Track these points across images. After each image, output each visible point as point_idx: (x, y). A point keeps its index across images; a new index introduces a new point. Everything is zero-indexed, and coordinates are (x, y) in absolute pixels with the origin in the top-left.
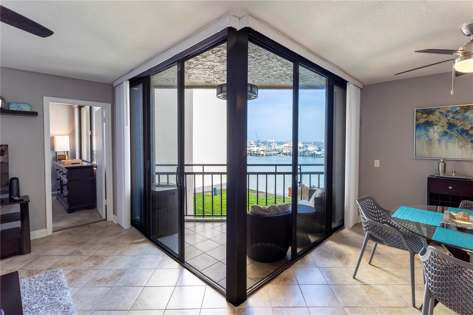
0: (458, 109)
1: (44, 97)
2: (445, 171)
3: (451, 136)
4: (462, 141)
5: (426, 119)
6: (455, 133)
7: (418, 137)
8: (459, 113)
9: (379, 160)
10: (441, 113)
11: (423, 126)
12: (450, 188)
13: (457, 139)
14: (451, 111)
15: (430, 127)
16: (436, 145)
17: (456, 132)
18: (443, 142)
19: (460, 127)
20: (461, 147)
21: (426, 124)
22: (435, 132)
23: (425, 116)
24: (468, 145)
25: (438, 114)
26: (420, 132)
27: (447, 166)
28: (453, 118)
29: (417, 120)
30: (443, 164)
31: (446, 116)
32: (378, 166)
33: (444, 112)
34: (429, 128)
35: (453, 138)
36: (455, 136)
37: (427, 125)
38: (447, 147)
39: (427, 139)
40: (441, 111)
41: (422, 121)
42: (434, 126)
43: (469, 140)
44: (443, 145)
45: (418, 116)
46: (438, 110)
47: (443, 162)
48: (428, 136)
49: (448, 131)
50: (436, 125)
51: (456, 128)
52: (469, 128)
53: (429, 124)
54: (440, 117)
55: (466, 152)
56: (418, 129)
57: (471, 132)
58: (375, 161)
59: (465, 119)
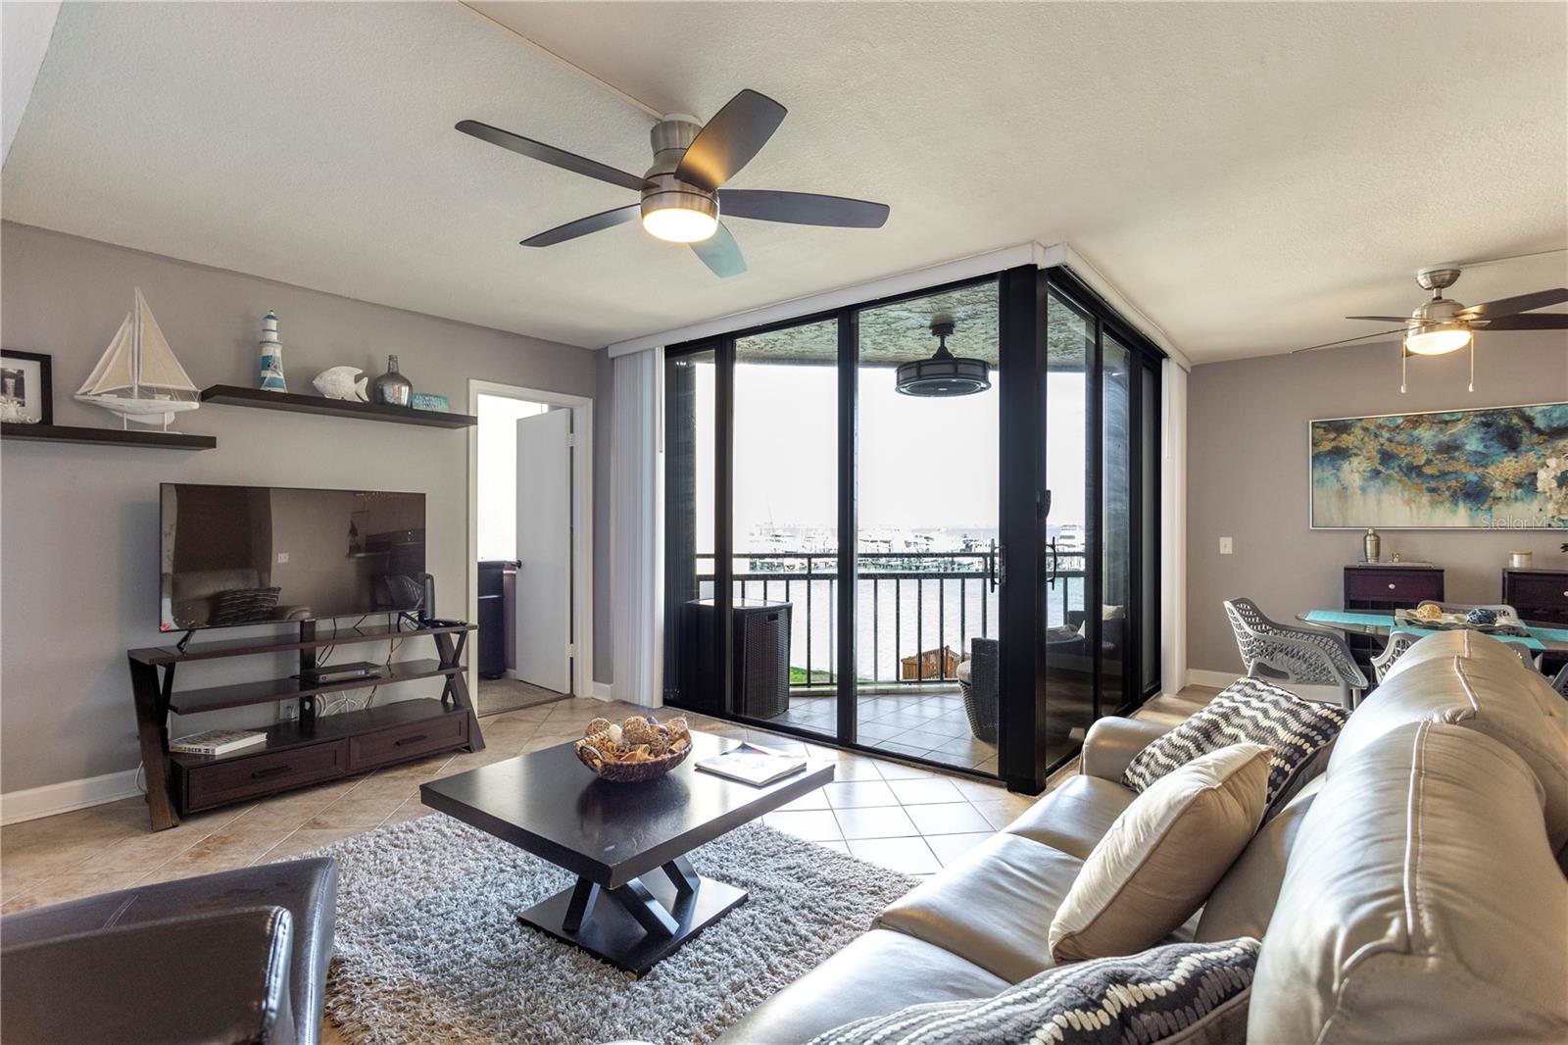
0: (1400, 421)
1: (472, 381)
2: (1378, 554)
3: (1387, 480)
4: (1409, 490)
5: (1334, 444)
6: (1394, 473)
7: (1318, 481)
8: (1402, 429)
9: (1230, 539)
10: (1366, 430)
11: (1329, 459)
12: (1392, 586)
13: (1400, 485)
14: (1385, 426)
15: (1343, 460)
16: (1357, 499)
17: (1397, 469)
18: (1372, 491)
19: (1406, 460)
20: (1409, 502)
21: (1335, 454)
22: (1353, 471)
23: (1332, 436)
24: (1421, 498)
25: (1360, 432)
26: (1323, 471)
27: (1381, 542)
28: (1390, 440)
29: (1314, 445)
30: (1373, 538)
31: (1376, 436)
32: (1230, 551)
33: (1372, 428)
34: (1342, 462)
35: (1392, 483)
36: (1394, 479)
37: (1335, 456)
38: (1379, 502)
39: (1337, 486)
40: (1365, 425)
41: (1326, 446)
42: (1351, 459)
43: (1424, 486)
44: (1372, 499)
45: (1317, 436)
46: (1359, 424)
47: (1374, 534)
48: (1339, 481)
49: (1381, 468)
50: (1356, 455)
51: (1397, 463)
52: (1423, 462)
53: (1340, 454)
54: (1362, 439)
55: (1418, 513)
56: (1317, 465)
57: (1428, 470)
58: (1222, 540)
59: (1414, 442)
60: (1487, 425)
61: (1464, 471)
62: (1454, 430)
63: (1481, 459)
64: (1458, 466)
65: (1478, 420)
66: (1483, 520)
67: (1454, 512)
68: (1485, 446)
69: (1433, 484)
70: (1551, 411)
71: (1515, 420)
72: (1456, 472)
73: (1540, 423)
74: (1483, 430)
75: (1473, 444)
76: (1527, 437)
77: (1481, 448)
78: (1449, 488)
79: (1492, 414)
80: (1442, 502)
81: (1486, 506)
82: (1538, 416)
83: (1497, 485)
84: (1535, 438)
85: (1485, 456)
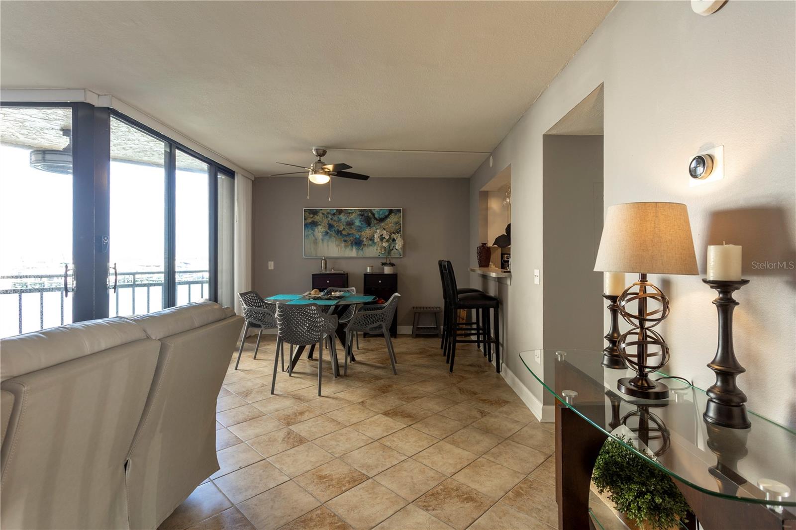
0: (335, 211)
2: (326, 268)
3: (330, 237)
4: (338, 241)
5: (312, 219)
6: (333, 233)
7: (306, 236)
8: (335, 215)
9: (273, 262)
10: (323, 214)
11: (310, 226)
12: (328, 282)
13: (335, 239)
14: (330, 213)
15: (315, 226)
16: (320, 244)
18: (325, 241)
19: (337, 228)
20: (338, 246)
21: (312, 224)
22: (319, 231)
23: (312, 216)
24: (342, 244)
25: (321, 215)
26: (308, 231)
27: (327, 263)
28: (331, 219)
29: (305, 219)
30: (324, 262)
31: (327, 217)
32: (273, 268)
33: (325, 213)
34: (315, 228)
36: (333, 236)
38: (328, 246)
39: (313, 238)
40: (323, 212)
41: (309, 220)
42: (318, 226)
43: (343, 239)
44: (325, 244)
45: (306, 216)
46: (321, 212)
47: (325, 260)
48: (314, 236)
49: (328, 231)
50: (320, 225)
51: (334, 229)
52: (342, 229)
53: (314, 224)
54: (322, 218)
55: (341, 251)
56: (306, 228)
57: (344, 233)
58: (270, 263)
59: (340, 220)
60: (362, 215)
61: (355, 233)
62: (352, 217)
63: (360, 229)
64: (353, 231)
65: (359, 213)
66: (361, 253)
67: (352, 250)
68: (361, 224)
69: (345, 239)
70: (380, 212)
71: (370, 214)
72: (352, 234)
73: (377, 216)
74: (361, 217)
75: (357, 223)
76: (374, 222)
77: (360, 224)
78: (350, 240)
79: (363, 211)
80: (348, 246)
81: (361, 248)
82: (376, 213)
83: (365, 239)
84: (375, 222)
85: (361, 228)
